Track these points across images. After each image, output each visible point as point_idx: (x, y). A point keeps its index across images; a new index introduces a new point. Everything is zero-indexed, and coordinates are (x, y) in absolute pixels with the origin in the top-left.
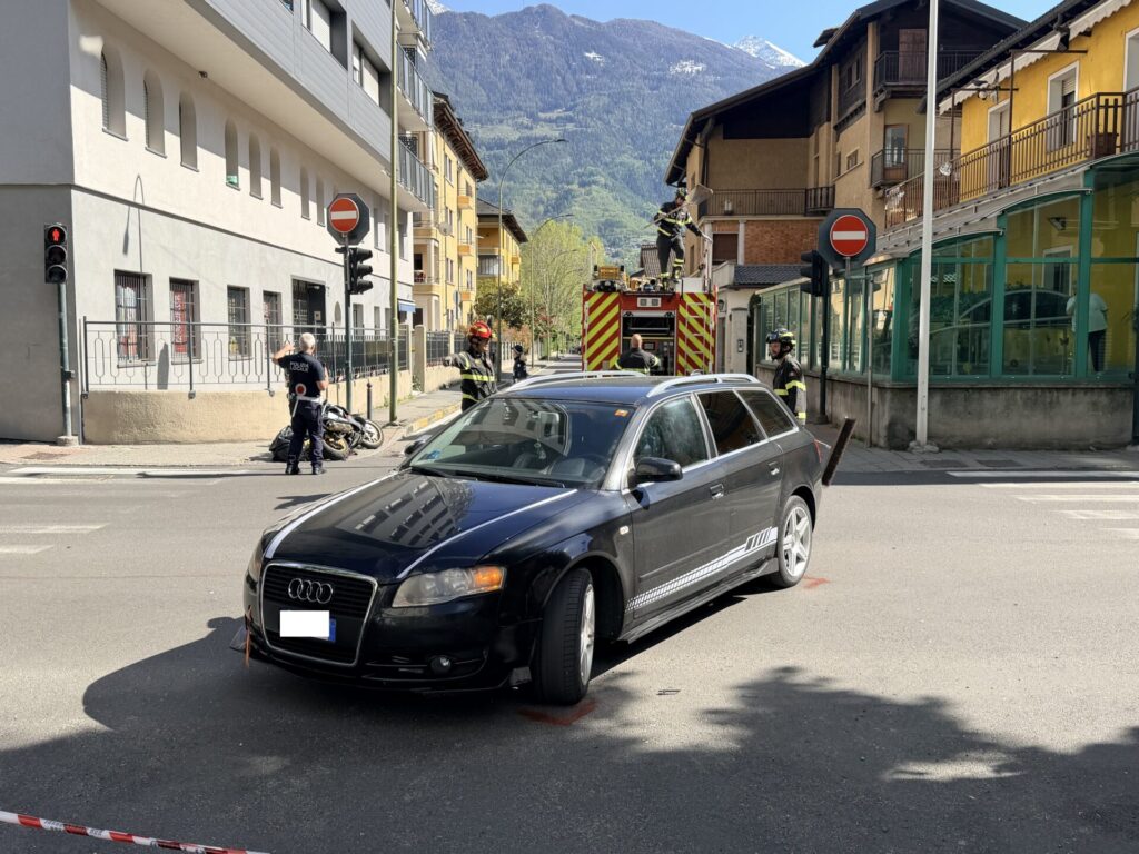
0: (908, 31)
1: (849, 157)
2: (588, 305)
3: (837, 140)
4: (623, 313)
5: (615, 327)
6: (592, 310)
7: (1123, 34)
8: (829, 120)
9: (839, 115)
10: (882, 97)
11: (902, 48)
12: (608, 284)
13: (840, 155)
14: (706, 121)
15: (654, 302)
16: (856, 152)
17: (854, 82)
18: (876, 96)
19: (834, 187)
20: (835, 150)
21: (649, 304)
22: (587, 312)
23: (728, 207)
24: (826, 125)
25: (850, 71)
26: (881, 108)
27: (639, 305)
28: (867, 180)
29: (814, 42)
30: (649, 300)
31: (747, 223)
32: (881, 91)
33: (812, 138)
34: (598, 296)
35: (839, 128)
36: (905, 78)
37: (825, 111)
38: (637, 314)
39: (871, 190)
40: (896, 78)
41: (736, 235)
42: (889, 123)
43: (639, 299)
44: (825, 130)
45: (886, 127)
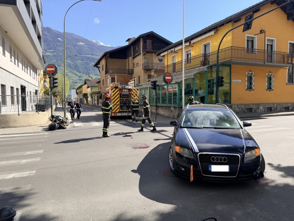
0: (149, 40)
1: (136, 64)
2: (112, 91)
3: (133, 60)
4: (120, 93)
5: (118, 96)
6: (113, 92)
7: (201, 44)
8: (131, 56)
9: (133, 56)
10: (145, 52)
11: (147, 43)
12: (117, 86)
13: (134, 63)
14: (107, 54)
15: (127, 91)
16: (138, 63)
17: (137, 49)
18: (143, 52)
19: (133, 69)
20: (133, 62)
21: (125, 91)
22: (112, 92)
23: (111, 72)
24: (131, 57)
25: (136, 47)
26: (144, 55)
27: (123, 91)
28: (142, 68)
29: (126, 40)
30: (126, 90)
31: (117, 75)
32: (144, 51)
33: (127, 60)
34: (114, 89)
35: (134, 58)
36: (148, 49)
37: (130, 54)
38: (123, 93)
39: (143, 70)
40: (146, 49)
41: (115, 78)
42: (145, 57)
43: (123, 90)
44: (131, 58)
45: (145, 58)
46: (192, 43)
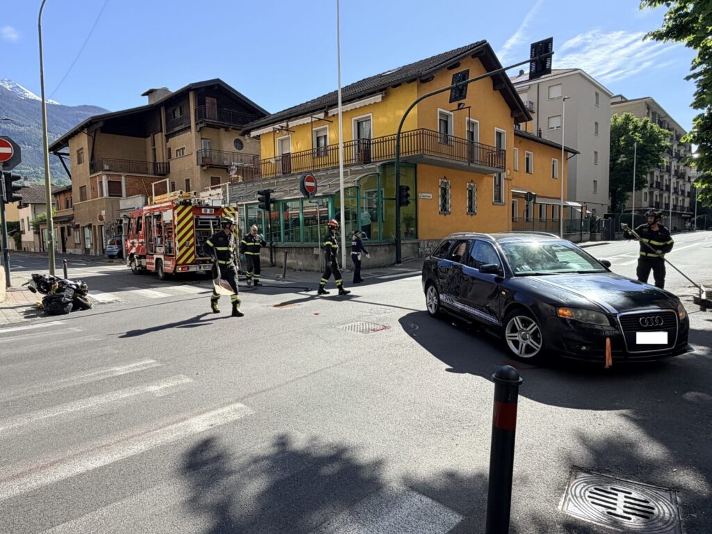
0: (210, 98)
1: (177, 150)
2: (176, 212)
3: (167, 141)
4: (195, 217)
5: (191, 224)
6: (179, 214)
8: (161, 131)
9: (167, 131)
10: (202, 125)
11: (207, 105)
12: (188, 201)
13: (170, 149)
15: (211, 211)
16: (183, 149)
17: (178, 115)
18: (197, 124)
19: (169, 163)
20: (166, 146)
21: (208, 212)
22: (176, 216)
23: (106, 167)
24: (160, 134)
25: (174, 111)
26: (200, 130)
27: (203, 212)
28: (195, 162)
29: (143, 93)
30: (209, 210)
31: (126, 176)
32: (201, 123)
33: (149, 140)
34: (181, 208)
35: (168, 137)
36: (208, 118)
37: (159, 127)
38: (202, 217)
39: (199, 167)
40: (205, 117)
41: (120, 183)
42: (203, 137)
43: (203, 210)
44: (160, 137)
45: (202, 139)
46: (330, 115)
